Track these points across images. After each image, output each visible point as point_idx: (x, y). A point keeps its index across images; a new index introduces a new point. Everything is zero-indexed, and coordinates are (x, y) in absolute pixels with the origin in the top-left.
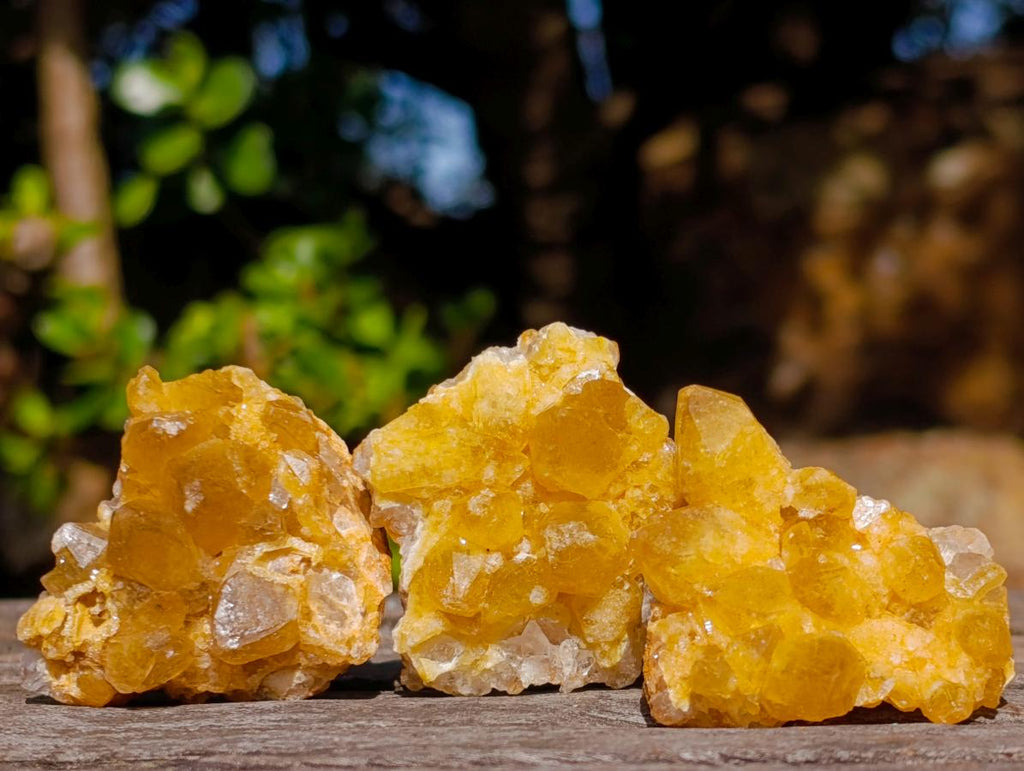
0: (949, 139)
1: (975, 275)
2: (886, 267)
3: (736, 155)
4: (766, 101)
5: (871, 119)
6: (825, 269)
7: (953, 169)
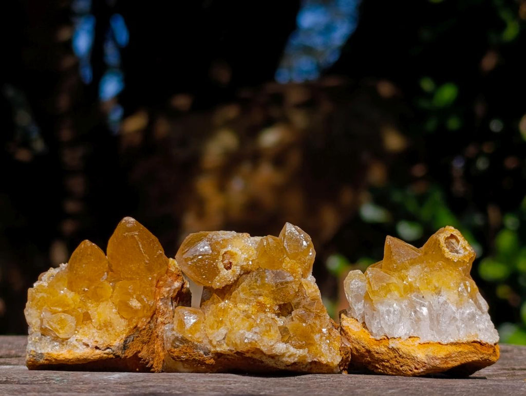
0: (269, 123)
1: (280, 191)
2: (237, 186)
3: (163, 128)
4: (182, 102)
5: (231, 112)
6: (206, 186)
7: (270, 138)
